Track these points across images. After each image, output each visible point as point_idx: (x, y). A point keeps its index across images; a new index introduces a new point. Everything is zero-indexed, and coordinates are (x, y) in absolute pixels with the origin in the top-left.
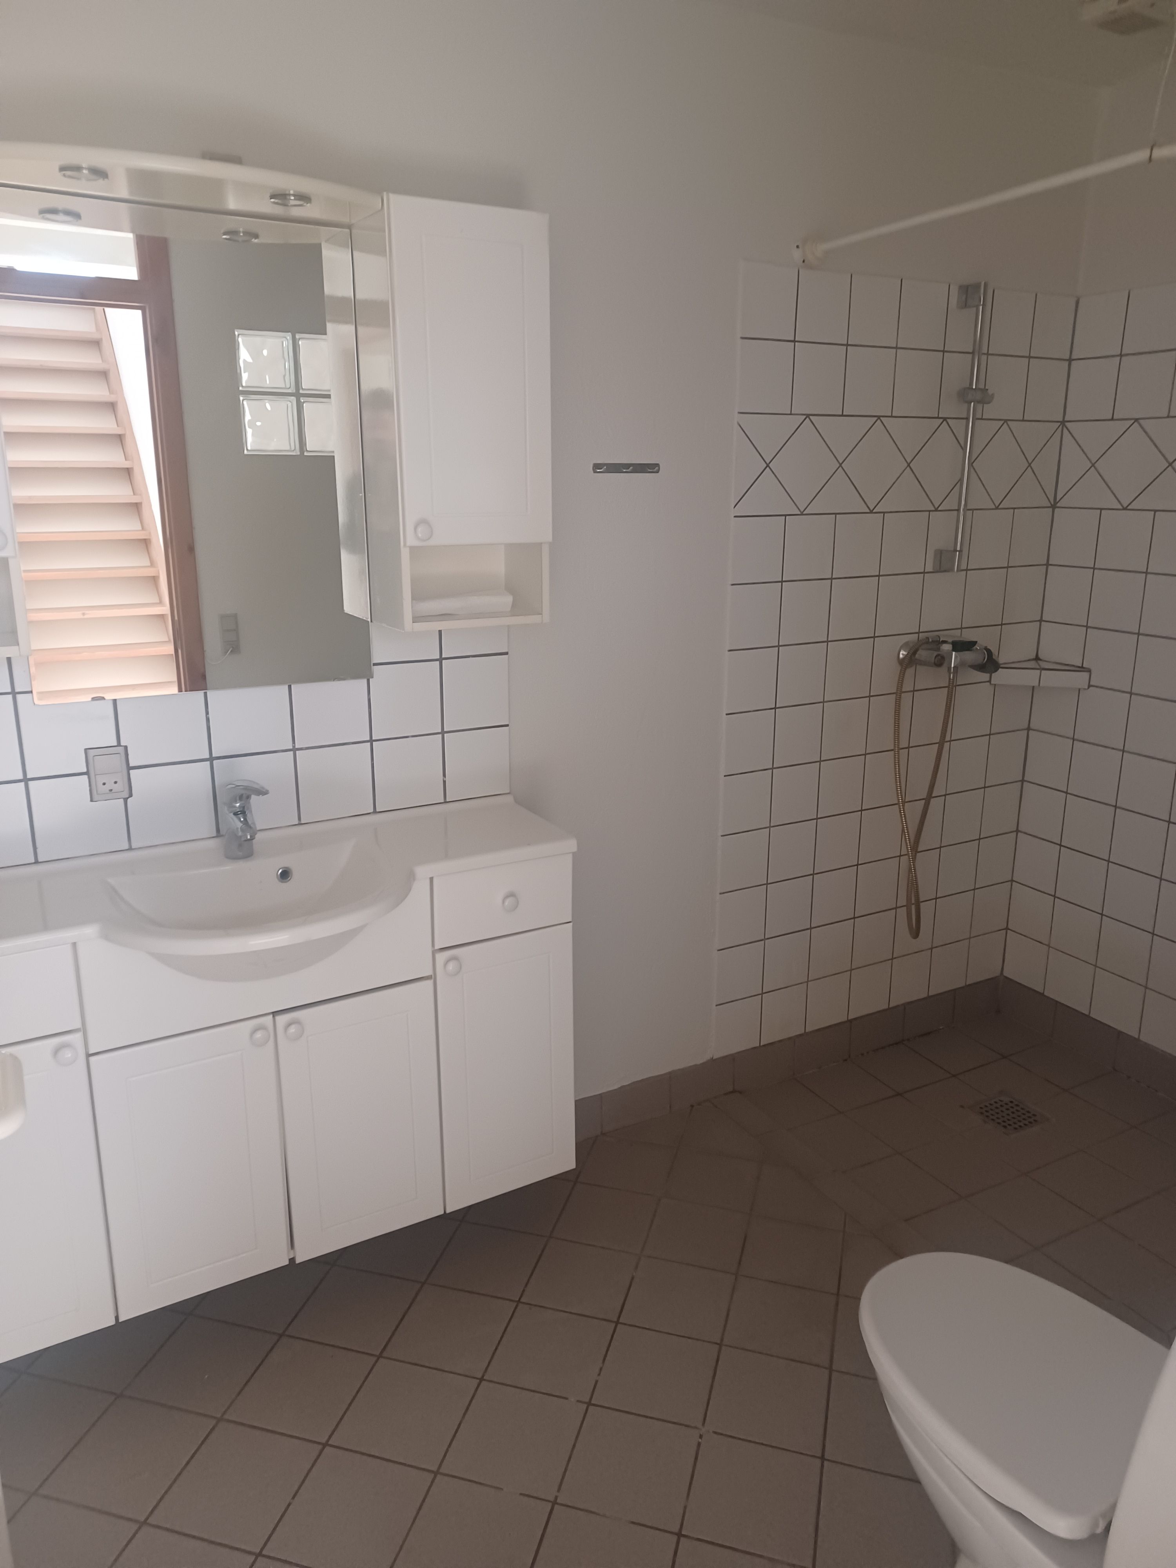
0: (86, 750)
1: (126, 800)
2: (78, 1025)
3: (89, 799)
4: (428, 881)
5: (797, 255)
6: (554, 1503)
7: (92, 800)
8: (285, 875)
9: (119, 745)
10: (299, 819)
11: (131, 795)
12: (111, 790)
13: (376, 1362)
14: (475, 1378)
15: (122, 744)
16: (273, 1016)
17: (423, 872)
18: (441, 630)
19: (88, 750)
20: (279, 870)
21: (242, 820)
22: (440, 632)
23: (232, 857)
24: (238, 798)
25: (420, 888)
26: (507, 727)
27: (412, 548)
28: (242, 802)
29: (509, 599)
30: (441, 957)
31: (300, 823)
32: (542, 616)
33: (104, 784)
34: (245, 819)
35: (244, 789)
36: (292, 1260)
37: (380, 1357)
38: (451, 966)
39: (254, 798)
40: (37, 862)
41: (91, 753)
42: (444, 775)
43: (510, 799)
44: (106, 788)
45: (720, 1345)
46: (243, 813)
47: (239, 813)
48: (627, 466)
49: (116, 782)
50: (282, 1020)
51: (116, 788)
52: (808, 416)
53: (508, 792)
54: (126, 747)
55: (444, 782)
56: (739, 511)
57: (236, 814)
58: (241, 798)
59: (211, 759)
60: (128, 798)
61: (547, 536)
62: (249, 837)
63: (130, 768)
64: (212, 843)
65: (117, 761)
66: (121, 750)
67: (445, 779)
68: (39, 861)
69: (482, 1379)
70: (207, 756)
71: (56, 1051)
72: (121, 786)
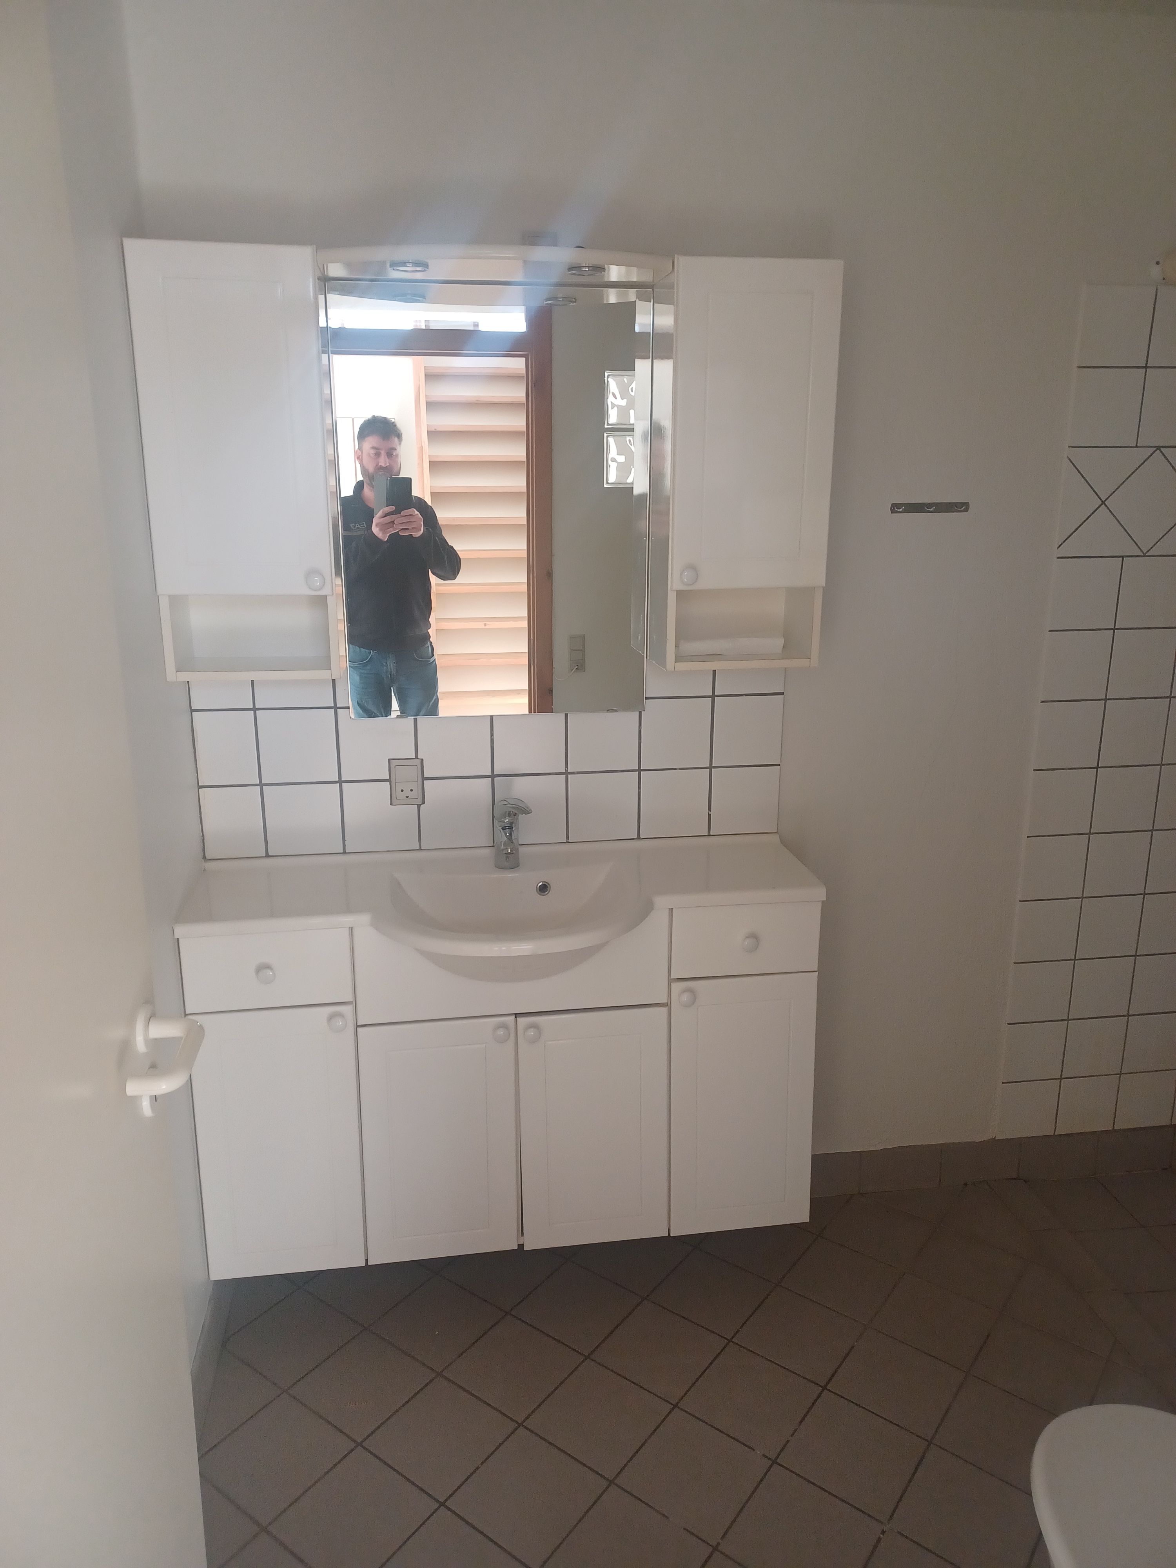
0: (389, 760)
1: (419, 806)
2: (350, 998)
3: (390, 803)
4: (667, 912)
5: (1155, 272)
6: (715, 1549)
7: (391, 804)
8: (544, 889)
9: (416, 757)
10: (567, 838)
11: (423, 803)
12: (407, 797)
13: (583, 1361)
14: (669, 1402)
15: (419, 758)
16: (516, 1017)
17: (662, 902)
18: (715, 670)
19: (391, 761)
20: (540, 883)
21: (508, 834)
22: (714, 672)
23: (500, 867)
24: (507, 814)
25: (658, 919)
26: (779, 767)
27: (680, 593)
28: (510, 818)
29: (781, 642)
30: (677, 987)
31: (568, 841)
32: (810, 661)
33: (402, 791)
34: (511, 834)
35: (514, 808)
36: (521, 1246)
37: (587, 1358)
38: (685, 997)
39: (521, 817)
40: (344, 852)
41: (394, 763)
42: (710, 809)
43: (776, 838)
44: (403, 795)
45: (930, 1443)
46: (511, 828)
47: (507, 828)
48: (930, 505)
49: (412, 790)
50: (522, 1021)
51: (411, 795)
52: (1158, 448)
53: (776, 831)
54: (422, 760)
55: (709, 815)
56: (1063, 552)
57: (504, 829)
58: (509, 815)
59: (493, 776)
60: (421, 805)
61: (821, 581)
62: (509, 851)
63: (424, 779)
64: (487, 851)
65: (412, 773)
66: (418, 762)
67: (710, 813)
68: (347, 852)
69: (675, 1406)
70: (489, 773)
71: (331, 1018)
72: (416, 793)
